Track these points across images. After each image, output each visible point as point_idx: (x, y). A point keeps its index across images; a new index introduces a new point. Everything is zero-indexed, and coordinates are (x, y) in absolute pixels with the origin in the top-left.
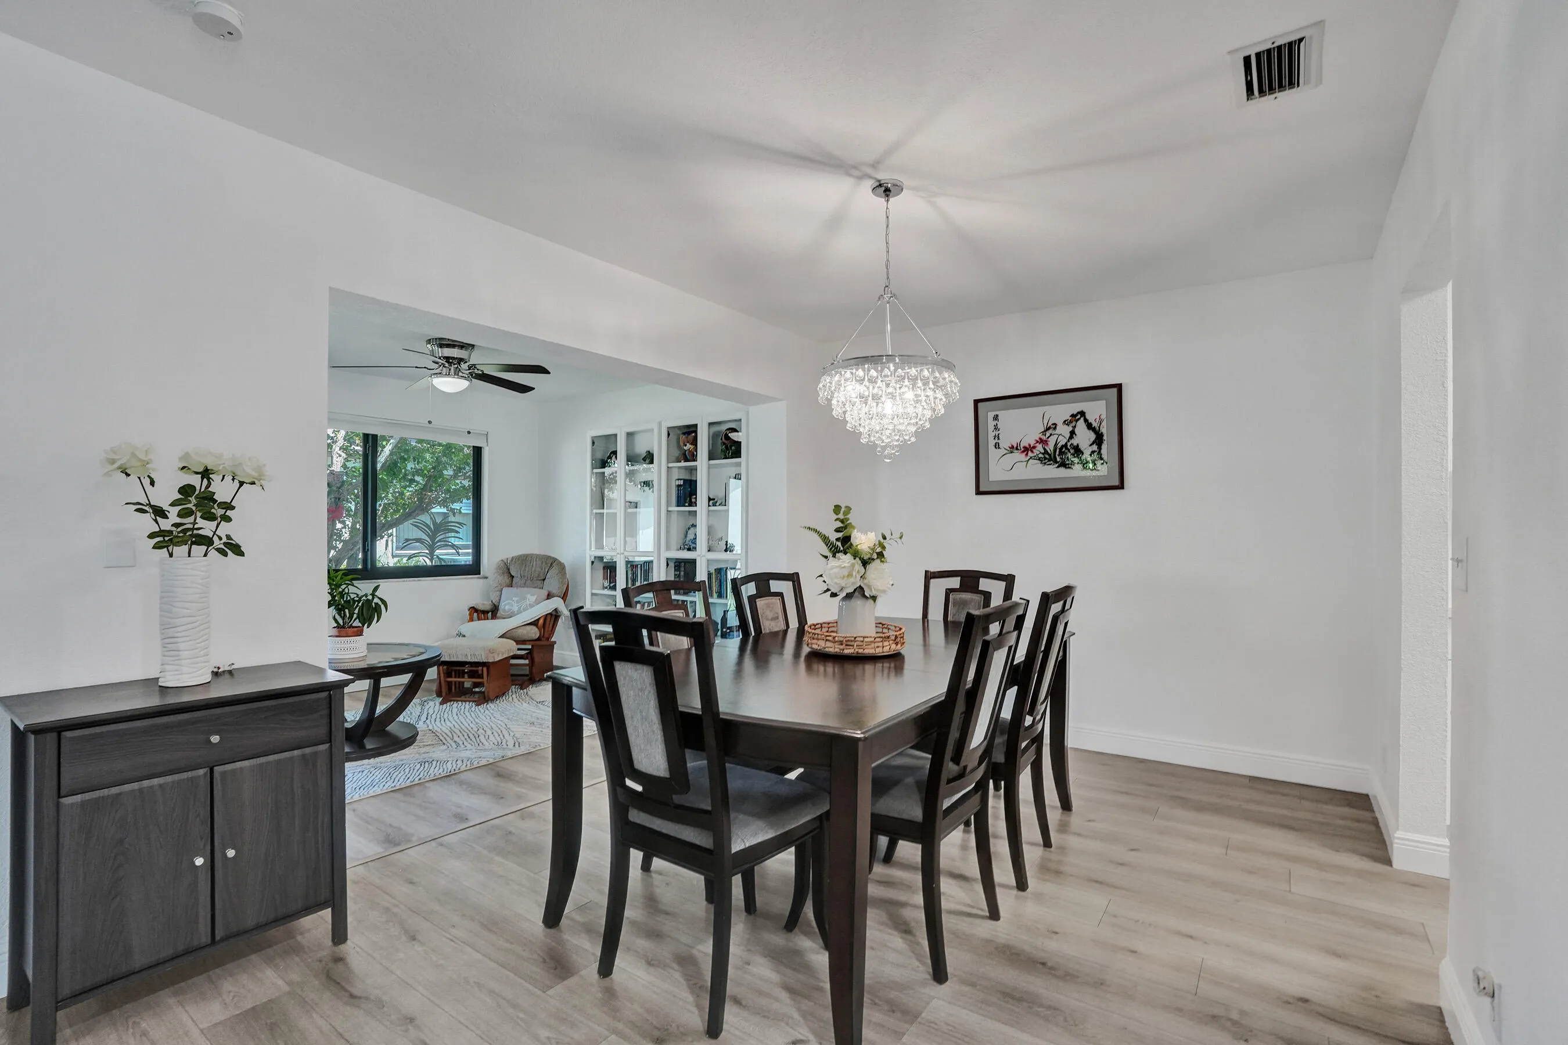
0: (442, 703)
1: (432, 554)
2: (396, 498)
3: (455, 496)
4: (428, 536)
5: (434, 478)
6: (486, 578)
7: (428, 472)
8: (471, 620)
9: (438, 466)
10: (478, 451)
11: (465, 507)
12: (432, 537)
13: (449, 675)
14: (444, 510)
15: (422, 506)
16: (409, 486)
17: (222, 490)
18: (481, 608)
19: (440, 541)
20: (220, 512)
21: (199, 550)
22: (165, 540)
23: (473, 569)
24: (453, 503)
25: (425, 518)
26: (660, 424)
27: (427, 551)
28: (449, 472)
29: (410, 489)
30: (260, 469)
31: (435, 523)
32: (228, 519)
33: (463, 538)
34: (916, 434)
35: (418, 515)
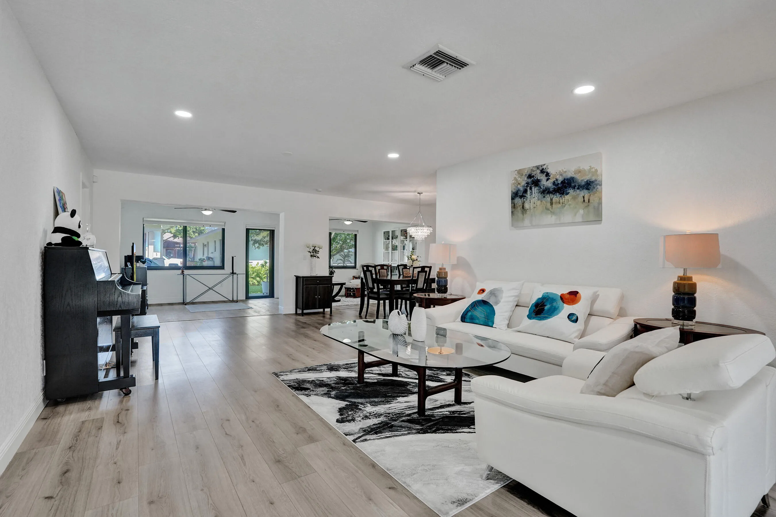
0: (346, 298)
1: (344, 263)
2: (335, 248)
3: (350, 248)
4: (343, 258)
5: (345, 241)
6: (357, 269)
7: (343, 240)
8: (353, 279)
9: (346, 239)
10: (356, 235)
11: (353, 250)
12: (344, 259)
13: (347, 291)
14: (347, 251)
15: (341, 249)
16: (338, 244)
17: (317, 249)
18: (356, 276)
19: (346, 260)
20: (317, 252)
21: (314, 257)
22: (311, 256)
23: (355, 267)
24: (350, 249)
25: (342, 253)
26: (399, 229)
27: (342, 262)
28: (348, 241)
29: (338, 245)
30: (322, 246)
31: (345, 254)
32: (318, 253)
33: (352, 259)
34: (425, 238)
35: (341, 252)
